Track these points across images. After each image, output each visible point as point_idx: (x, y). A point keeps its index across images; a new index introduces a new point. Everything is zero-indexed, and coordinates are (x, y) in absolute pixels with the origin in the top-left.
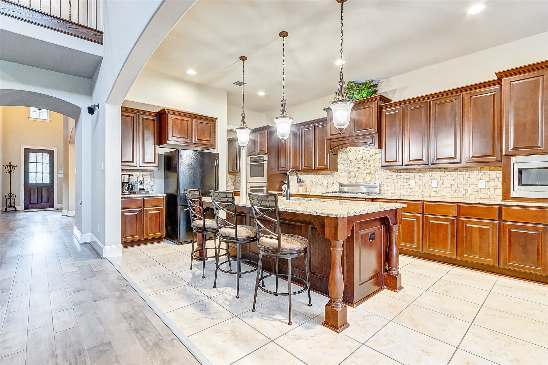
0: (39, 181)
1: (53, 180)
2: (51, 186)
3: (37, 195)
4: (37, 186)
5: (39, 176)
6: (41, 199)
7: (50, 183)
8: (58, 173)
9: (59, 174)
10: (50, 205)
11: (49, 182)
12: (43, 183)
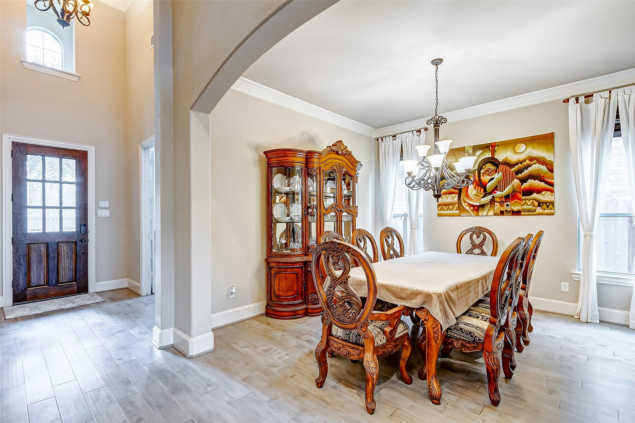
0: (52, 228)
1: (86, 225)
2: (81, 241)
3: (48, 263)
4: (47, 240)
5: (52, 215)
6: (55, 274)
7: (79, 231)
8: (98, 208)
9: (99, 211)
10: (78, 287)
11: (75, 230)
12: (61, 233)
